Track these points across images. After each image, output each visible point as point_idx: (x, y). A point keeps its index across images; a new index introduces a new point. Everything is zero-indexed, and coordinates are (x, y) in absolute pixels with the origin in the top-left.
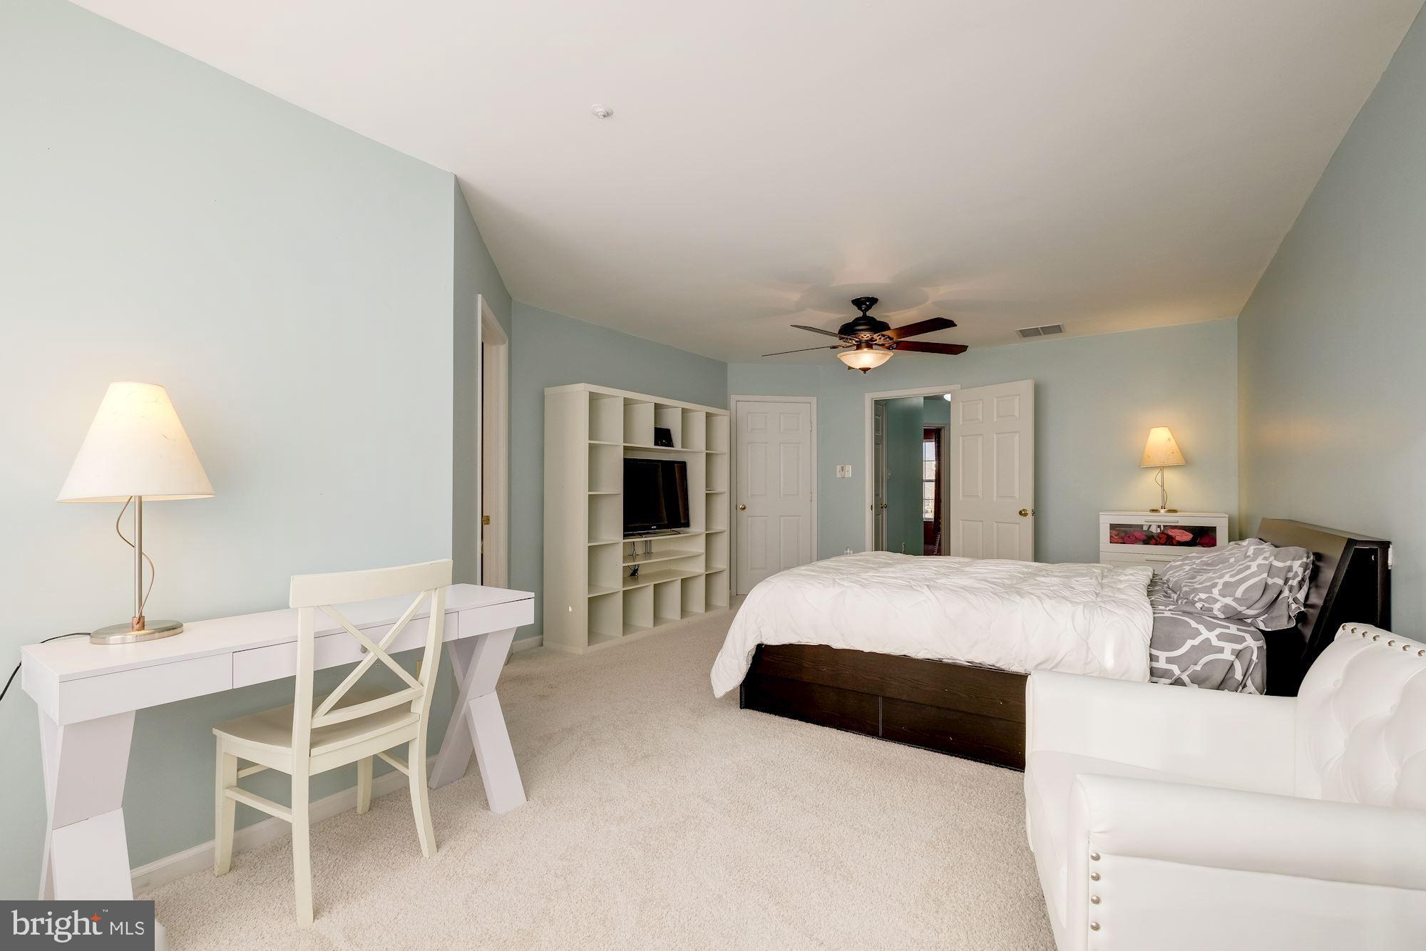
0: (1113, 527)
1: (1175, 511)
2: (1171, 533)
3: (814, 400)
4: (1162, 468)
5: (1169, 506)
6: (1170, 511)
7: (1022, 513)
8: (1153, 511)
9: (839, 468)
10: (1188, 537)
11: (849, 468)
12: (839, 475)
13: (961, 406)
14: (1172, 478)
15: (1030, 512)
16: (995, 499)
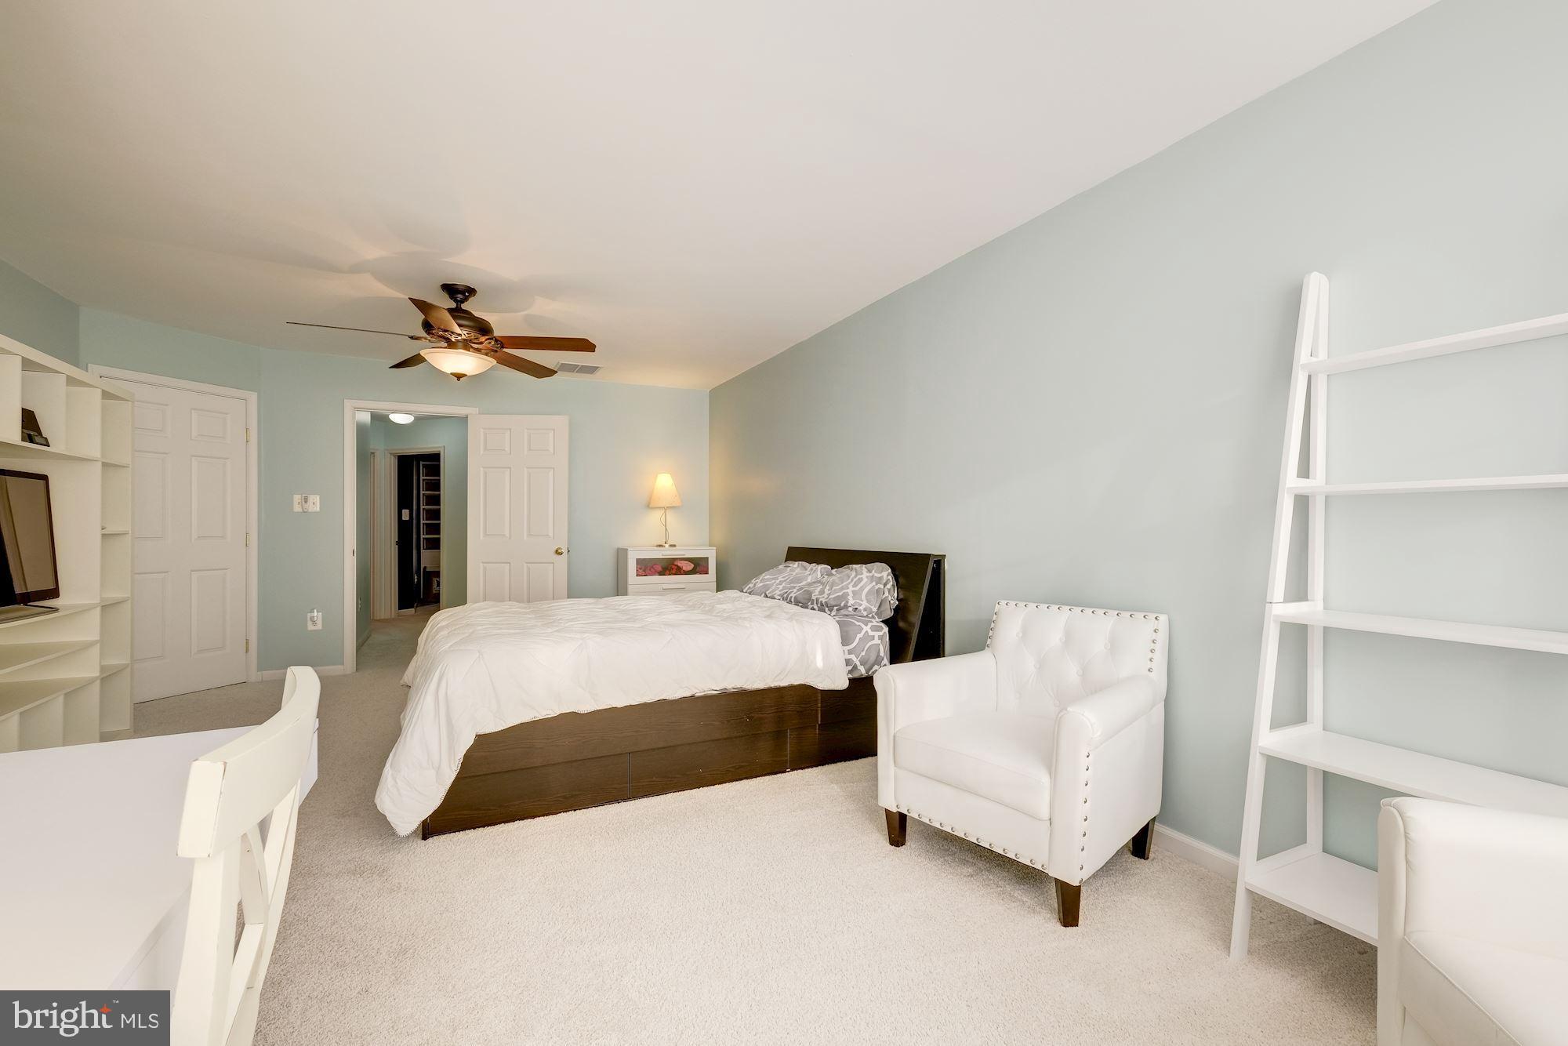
0: (638, 560)
1: (675, 546)
2: (680, 564)
3: (253, 397)
4: (666, 509)
5: (671, 542)
6: (671, 546)
7: (558, 552)
8: (660, 546)
9: (297, 498)
10: (690, 566)
11: (317, 499)
12: (297, 508)
13: (482, 434)
14: (671, 517)
15: (565, 550)
16: (525, 538)
